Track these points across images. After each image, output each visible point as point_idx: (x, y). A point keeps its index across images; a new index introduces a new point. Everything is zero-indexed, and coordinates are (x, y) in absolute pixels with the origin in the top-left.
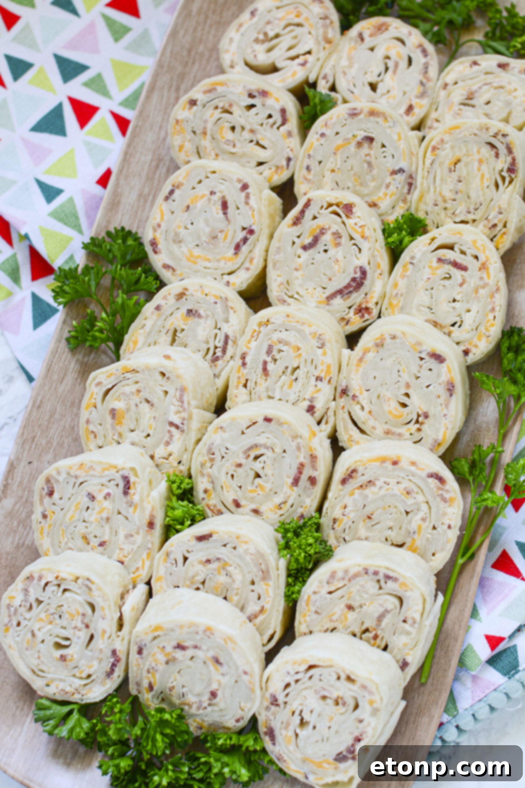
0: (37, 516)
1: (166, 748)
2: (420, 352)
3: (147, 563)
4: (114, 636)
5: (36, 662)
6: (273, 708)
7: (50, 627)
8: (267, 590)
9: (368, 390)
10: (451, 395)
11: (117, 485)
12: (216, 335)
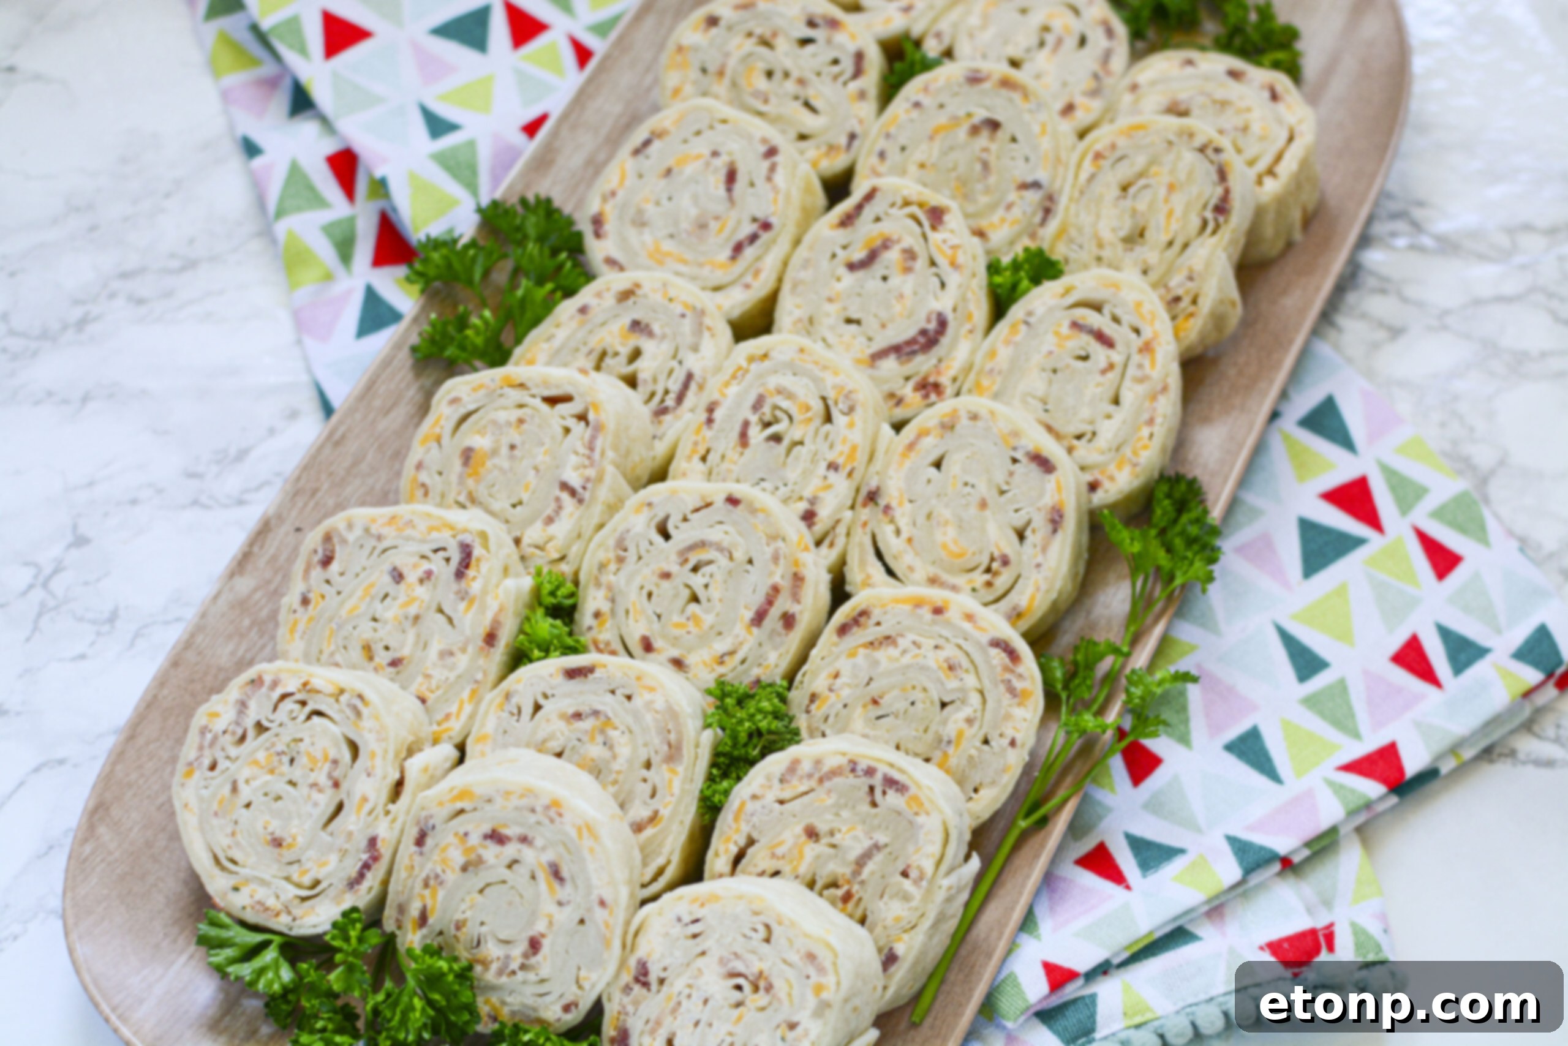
0: (292, 599)
1: (425, 1026)
2: (1015, 449)
3: (468, 709)
4: (380, 810)
5: (225, 841)
6: (637, 989)
7: (268, 777)
8: (670, 781)
9: (911, 501)
10: (1055, 531)
11: (448, 560)
12: (671, 372)
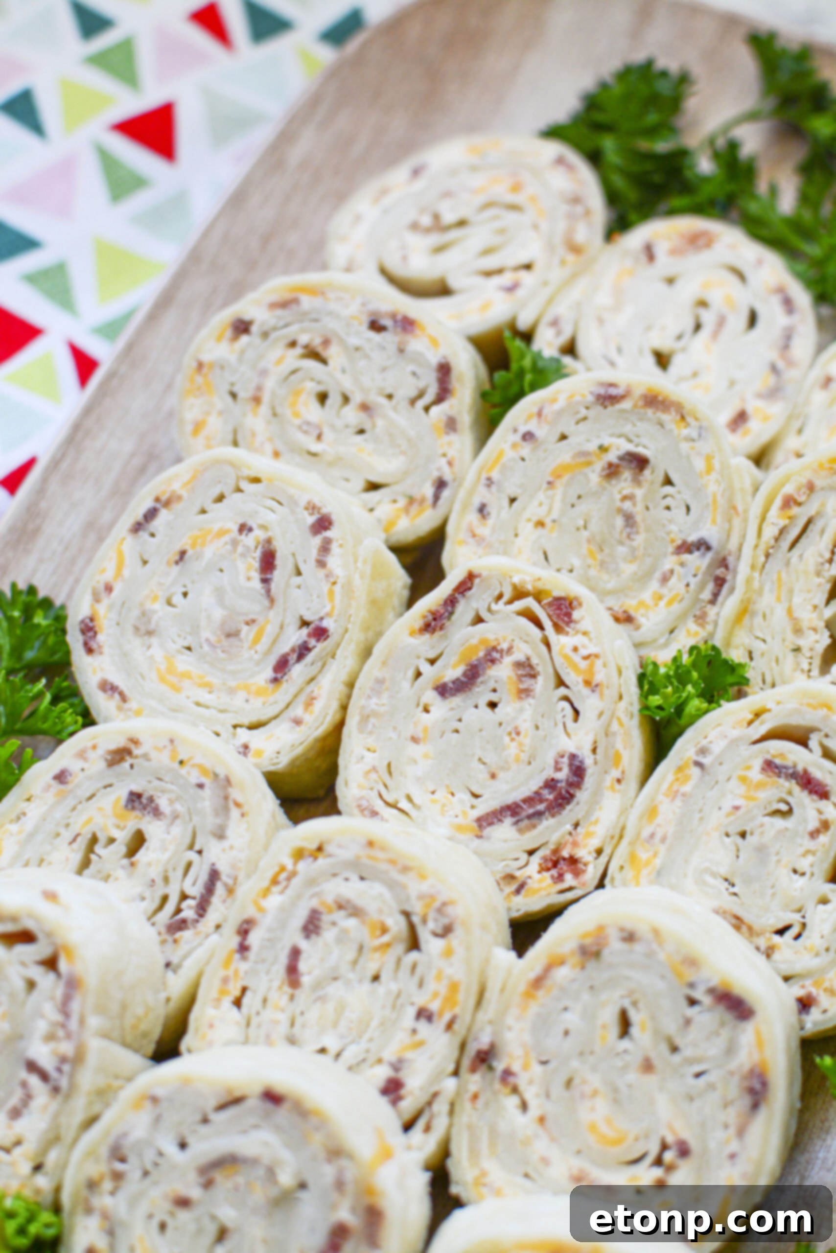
2: (692, 985)
9: (544, 1063)
10: (755, 1106)
12: (189, 865)
